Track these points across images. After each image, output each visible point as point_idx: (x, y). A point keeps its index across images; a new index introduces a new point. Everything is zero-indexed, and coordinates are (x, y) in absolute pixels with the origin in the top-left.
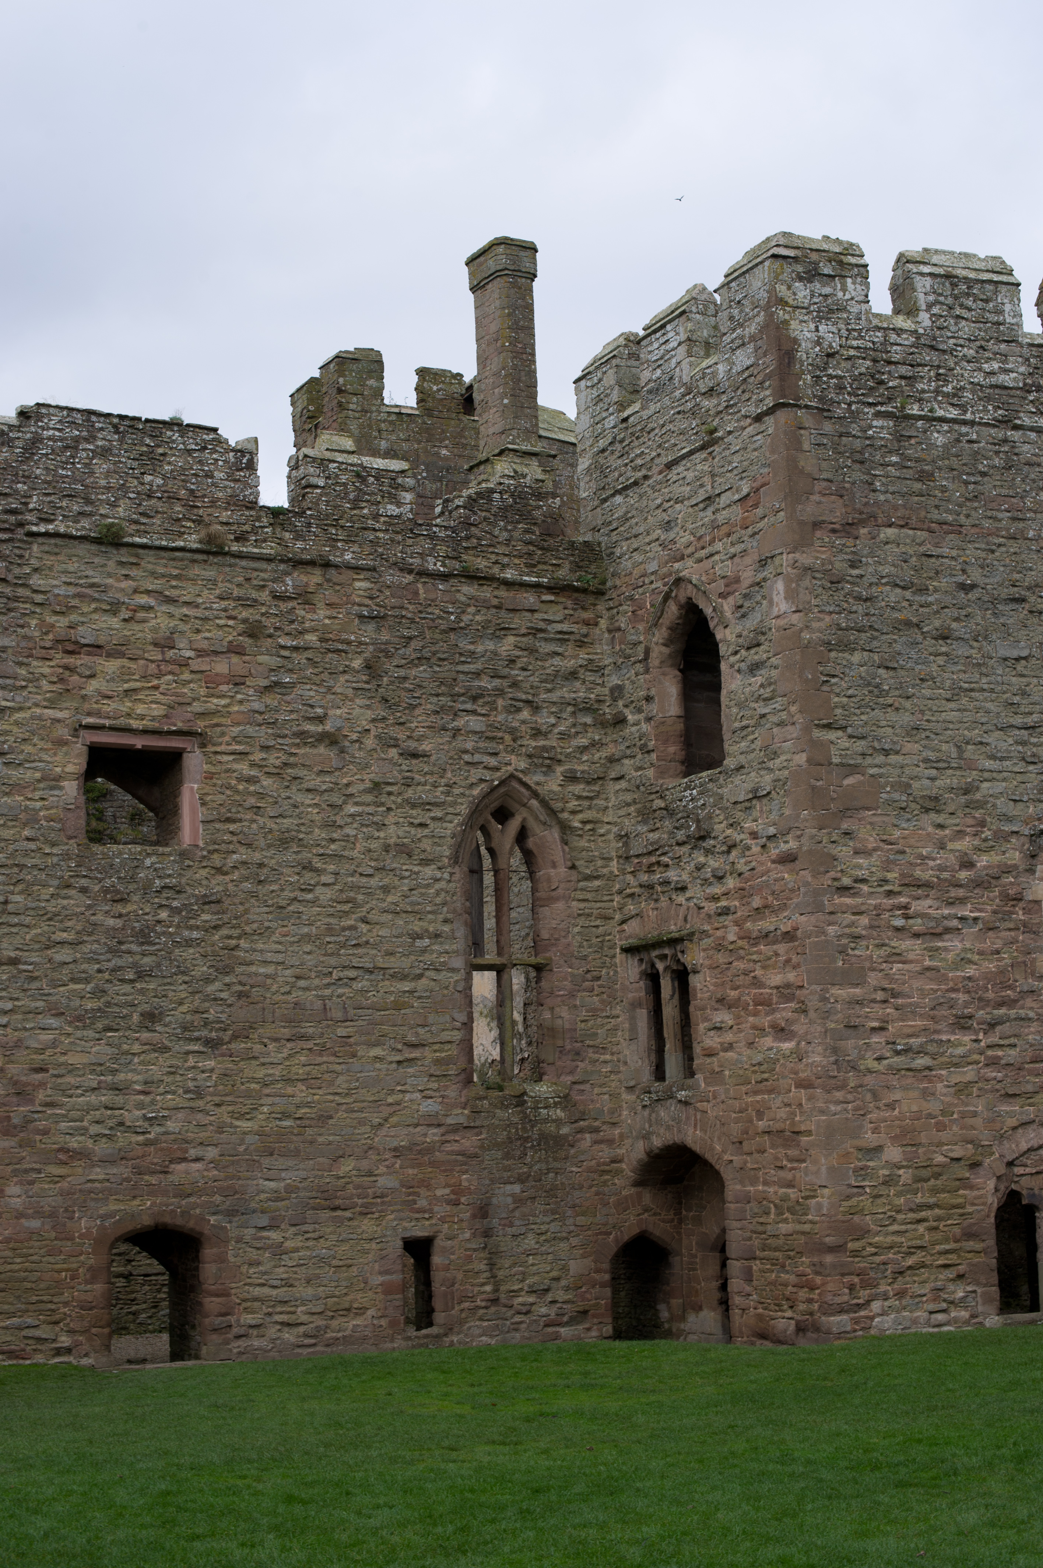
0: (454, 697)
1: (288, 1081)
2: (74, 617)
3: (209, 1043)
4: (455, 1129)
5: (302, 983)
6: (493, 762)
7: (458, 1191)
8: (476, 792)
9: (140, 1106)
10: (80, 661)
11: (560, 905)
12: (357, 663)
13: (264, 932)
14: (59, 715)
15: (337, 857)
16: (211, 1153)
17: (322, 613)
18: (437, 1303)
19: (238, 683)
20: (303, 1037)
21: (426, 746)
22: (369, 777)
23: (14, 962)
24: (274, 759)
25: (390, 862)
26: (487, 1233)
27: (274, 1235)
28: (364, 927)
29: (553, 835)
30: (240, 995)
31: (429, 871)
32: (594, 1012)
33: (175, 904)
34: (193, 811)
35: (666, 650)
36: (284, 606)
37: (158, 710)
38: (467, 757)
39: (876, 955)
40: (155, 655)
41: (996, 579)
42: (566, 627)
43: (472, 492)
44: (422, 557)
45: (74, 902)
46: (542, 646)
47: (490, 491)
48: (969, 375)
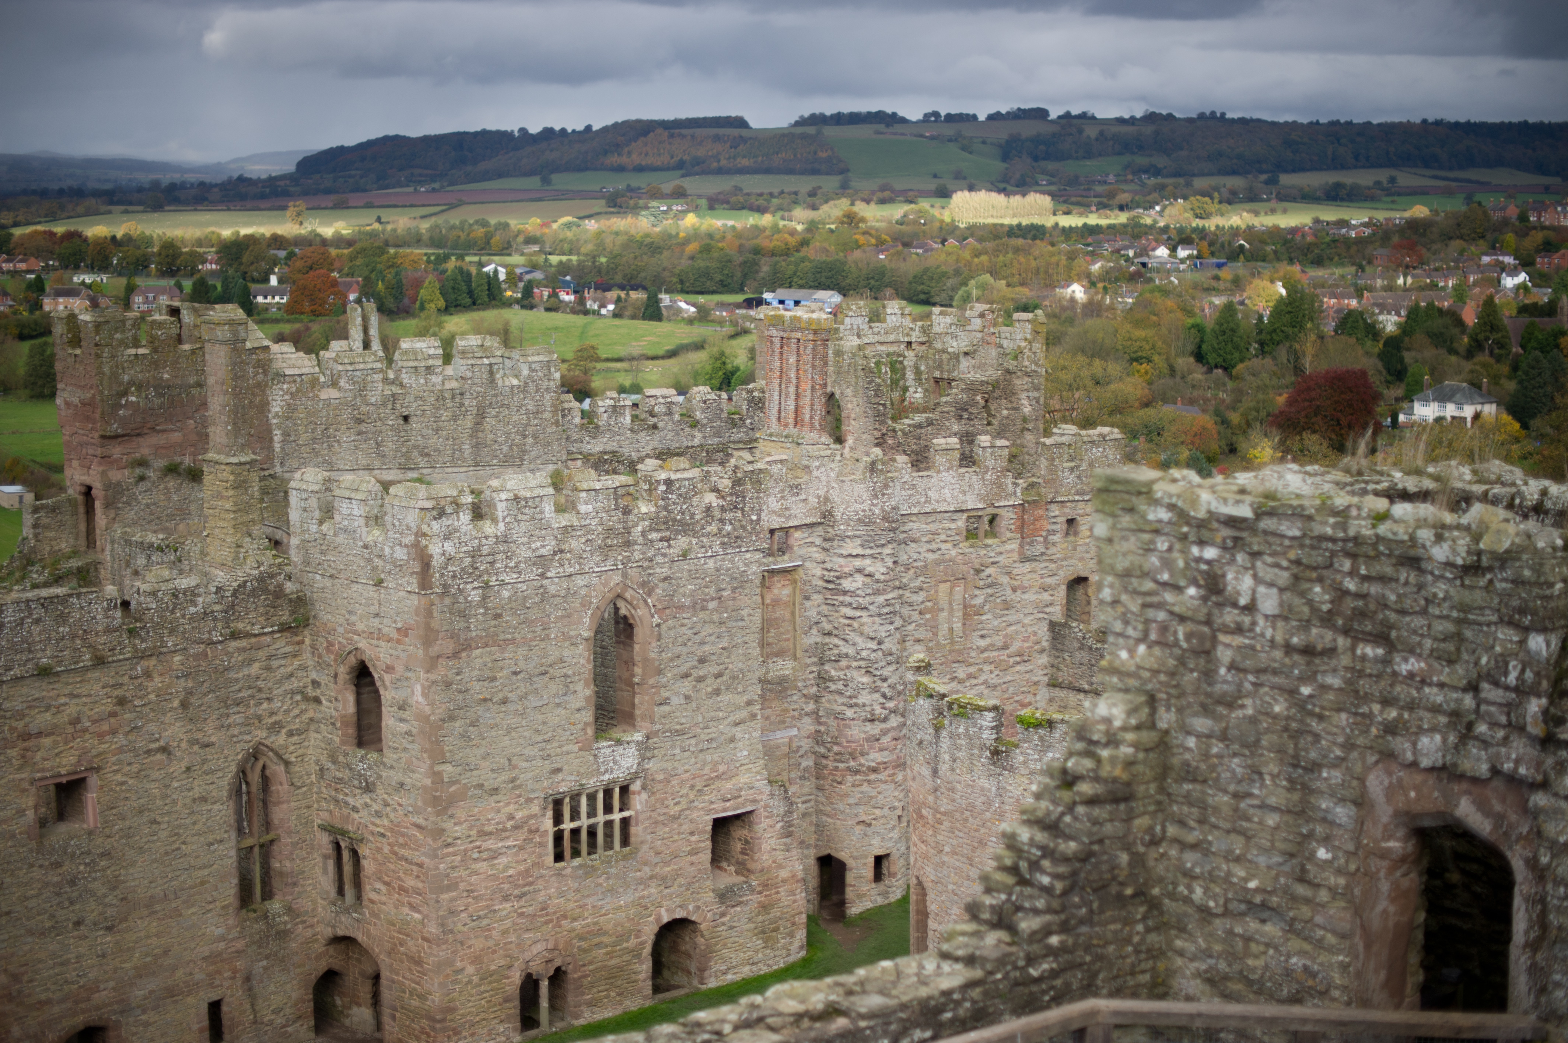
0: (227, 707)
1: (148, 937)
2: (27, 719)
3: (109, 929)
4: (232, 940)
5: (153, 885)
6: (248, 738)
7: (235, 971)
8: (240, 757)
9: (75, 969)
10: (32, 743)
11: (285, 806)
12: (176, 703)
13: (133, 864)
14: (23, 776)
15: (169, 813)
16: (112, 984)
17: (157, 679)
18: (225, 1030)
19: (114, 732)
20: (154, 912)
21: (213, 739)
22: (183, 765)
23: (8, 913)
24: (135, 768)
25: (195, 808)
26: (250, 989)
27: (144, 1017)
28: (183, 847)
29: (281, 768)
30: (122, 899)
31: (216, 807)
32: (303, 860)
33: (87, 861)
34: (94, 809)
35: (348, 677)
36: (137, 682)
37: (73, 760)
38: (235, 739)
39: (464, 874)
40: (70, 729)
41: (533, 664)
42: (289, 649)
43: (235, 584)
44: (209, 632)
45: (37, 873)
46: (275, 664)
47: (245, 582)
48: (524, 553)
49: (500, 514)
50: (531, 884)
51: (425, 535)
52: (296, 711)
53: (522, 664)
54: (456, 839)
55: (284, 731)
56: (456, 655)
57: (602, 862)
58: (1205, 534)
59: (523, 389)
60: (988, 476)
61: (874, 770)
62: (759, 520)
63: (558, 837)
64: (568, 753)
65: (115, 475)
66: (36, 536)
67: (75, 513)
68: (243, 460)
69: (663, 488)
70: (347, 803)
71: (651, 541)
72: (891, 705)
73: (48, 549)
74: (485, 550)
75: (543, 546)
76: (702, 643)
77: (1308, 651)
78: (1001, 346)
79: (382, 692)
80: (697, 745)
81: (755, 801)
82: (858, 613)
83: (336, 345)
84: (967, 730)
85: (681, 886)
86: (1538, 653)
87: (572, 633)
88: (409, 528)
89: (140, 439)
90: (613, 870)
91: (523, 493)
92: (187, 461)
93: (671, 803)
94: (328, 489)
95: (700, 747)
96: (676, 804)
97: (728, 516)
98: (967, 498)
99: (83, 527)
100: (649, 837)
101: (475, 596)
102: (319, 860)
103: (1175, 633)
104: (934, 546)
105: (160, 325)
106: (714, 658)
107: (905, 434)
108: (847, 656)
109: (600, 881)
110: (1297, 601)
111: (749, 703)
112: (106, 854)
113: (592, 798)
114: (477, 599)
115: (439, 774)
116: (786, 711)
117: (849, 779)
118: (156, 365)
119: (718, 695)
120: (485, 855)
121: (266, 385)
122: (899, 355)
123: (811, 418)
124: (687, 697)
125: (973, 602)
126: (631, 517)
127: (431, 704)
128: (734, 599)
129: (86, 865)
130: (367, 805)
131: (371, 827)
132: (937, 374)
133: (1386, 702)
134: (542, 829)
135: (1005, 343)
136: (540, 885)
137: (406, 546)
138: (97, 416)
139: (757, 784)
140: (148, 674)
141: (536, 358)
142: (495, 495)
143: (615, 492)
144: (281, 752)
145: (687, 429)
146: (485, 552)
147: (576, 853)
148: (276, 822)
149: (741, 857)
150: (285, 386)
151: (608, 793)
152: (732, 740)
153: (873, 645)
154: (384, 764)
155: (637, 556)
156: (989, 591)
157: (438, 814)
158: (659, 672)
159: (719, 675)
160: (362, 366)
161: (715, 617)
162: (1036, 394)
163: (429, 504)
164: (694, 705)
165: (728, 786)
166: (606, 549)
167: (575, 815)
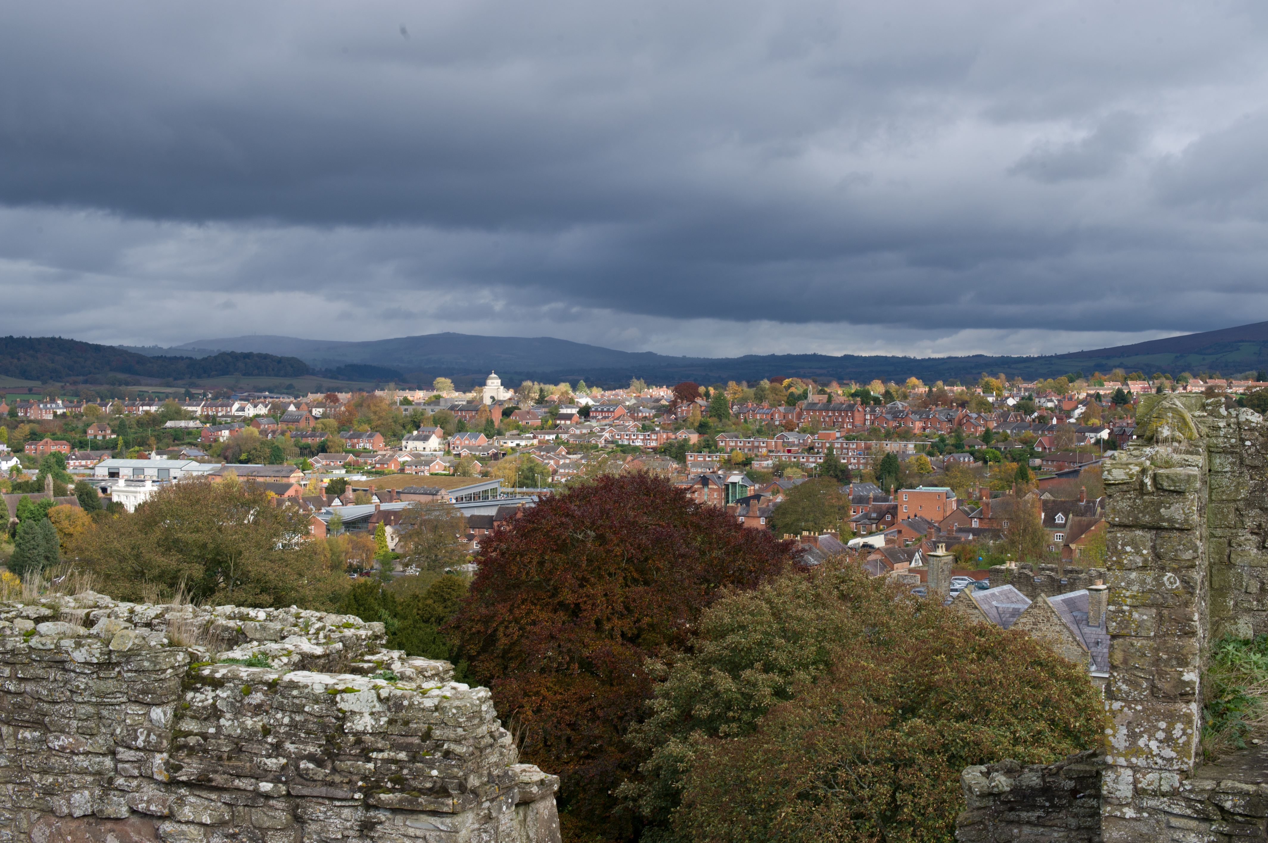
86: (159, 721)
133: (44, 772)
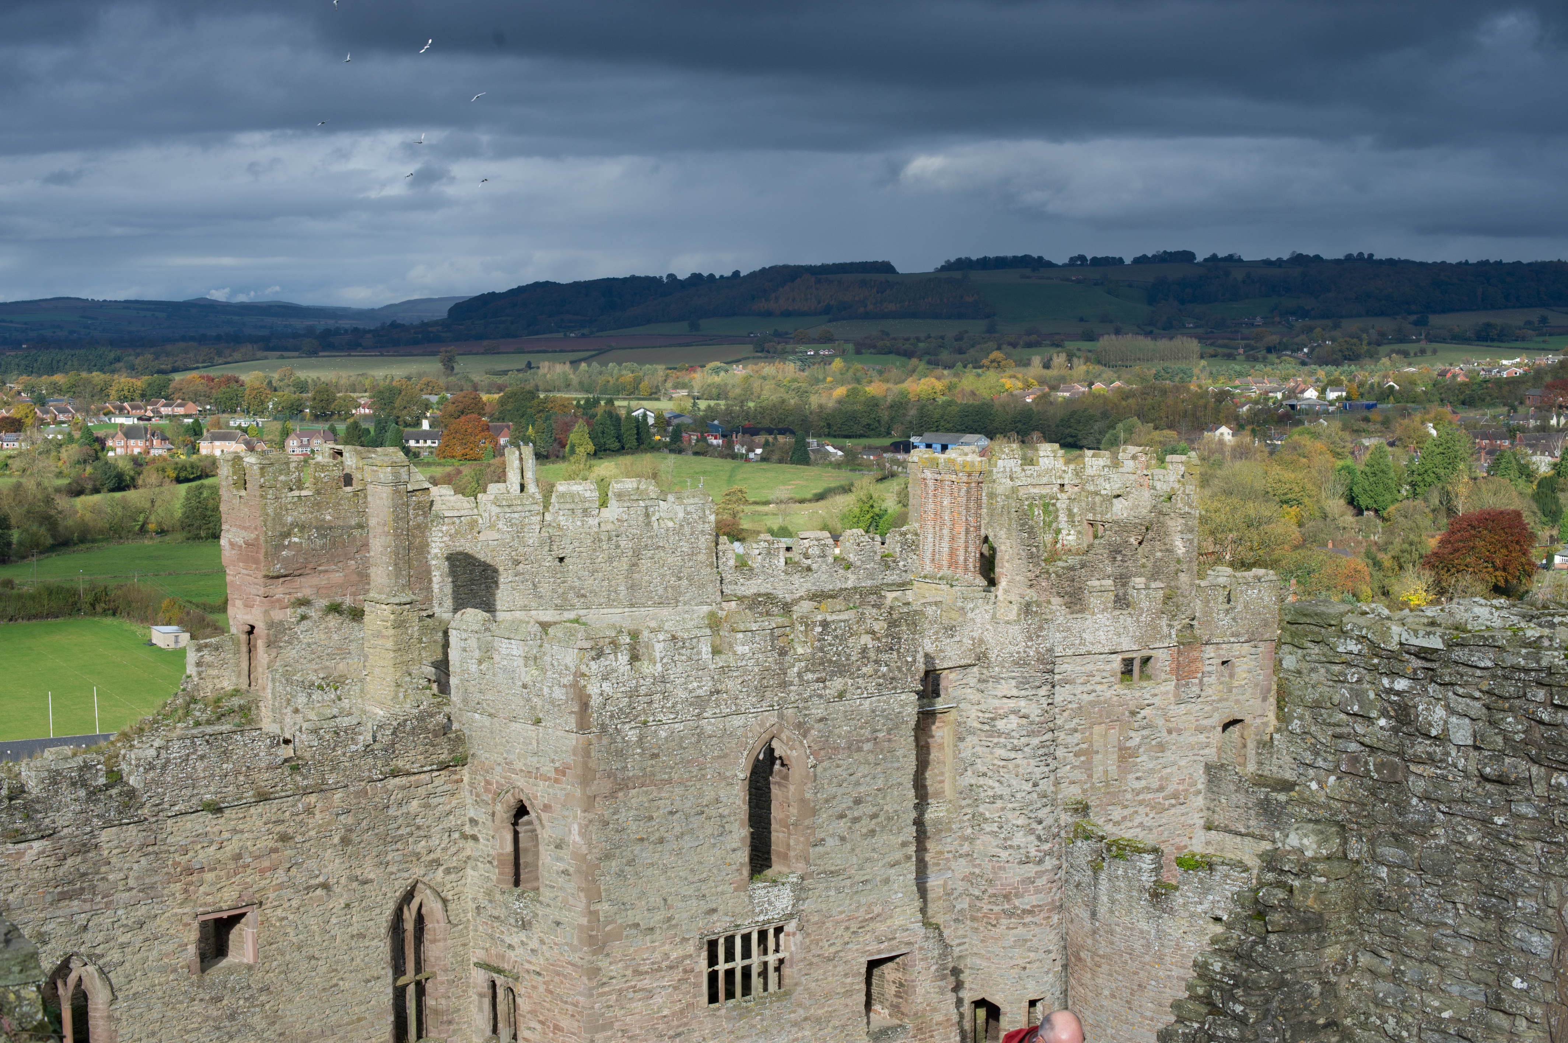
0: (386, 845)
2: (190, 855)
5: (310, 1021)
6: (406, 875)
8: (398, 894)
10: (195, 877)
11: (441, 944)
12: (336, 840)
13: (291, 1000)
14: (186, 911)
15: (327, 949)
17: (318, 816)
19: (274, 868)
21: (372, 876)
22: (342, 902)
24: (295, 903)
25: (354, 944)
28: (341, 983)
29: (438, 906)
30: (280, 1035)
31: (375, 943)
32: (459, 997)
33: (247, 996)
34: (254, 944)
35: (505, 816)
36: (298, 819)
37: (235, 895)
38: (393, 877)
39: (619, 1013)
40: (232, 865)
41: (689, 804)
42: (445, 788)
43: (395, 723)
44: (370, 770)
45: (197, 1007)
46: (434, 801)
47: (406, 720)
48: (682, 694)
49: (658, 655)
50: (686, 1024)
51: (583, 675)
52: (453, 850)
53: (678, 803)
54: (611, 978)
55: (441, 869)
56: (613, 795)
57: (756, 1004)
58: (1397, 666)
59: (678, 531)
60: (1143, 619)
61: (1030, 912)
62: (914, 661)
63: (713, 977)
64: (723, 893)
65: (277, 615)
66: (199, 674)
67: (237, 652)
68: (403, 600)
69: (819, 629)
70: (502, 941)
71: (808, 682)
72: (1046, 847)
73: (211, 687)
74: (643, 690)
75: (699, 687)
76: (857, 784)
77: (1500, 781)
78: (1154, 488)
79: (539, 831)
80: (852, 886)
81: (909, 943)
82: (1013, 755)
83: (494, 489)
84: (1126, 872)
85: (835, 1028)
87: (728, 774)
88: (567, 668)
89: (302, 579)
90: (767, 1012)
91: (679, 634)
92: (348, 601)
93: (826, 944)
94: (487, 630)
95: (855, 889)
96: (831, 945)
97: (884, 657)
98: (1122, 640)
99: (245, 665)
100: (803, 979)
101: (632, 735)
102: (475, 997)
103: (1366, 763)
104: (1089, 687)
105: (322, 467)
106: (870, 799)
107: (1058, 576)
108: (1001, 797)
109: (754, 1022)
110: (1491, 731)
111: (904, 844)
112: (265, 989)
113: (746, 938)
114: (635, 739)
115: (596, 913)
116: (942, 853)
117: (1004, 921)
118: (318, 506)
119: (873, 836)
120: (639, 995)
121: (426, 527)
122: (1052, 498)
123: (966, 560)
124: (843, 839)
125: (1129, 744)
126: (787, 658)
127: (589, 844)
128: (890, 740)
129: (246, 999)
130: (522, 943)
131: (527, 966)
132: (1090, 516)
134: (697, 970)
135: (1158, 485)
136: (695, 1025)
137: (565, 686)
138: (261, 556)
139: (912, 926)
140: (309, 811)
141: (691, 501)
142: (652, 635)
143: (772, 634)
144: (439, 890)
145: (841, 571)
146: (642, 692)
147: (730, 995)
148: (433, 960)
149: (895, 1000)
150: (444, 528)
151: (763, 935)
152: (887, 881)
153: (1028, 787)
154: (541, 903)
155: (793, 697)
156: (1145, 732)
157: (594, 953)
158: (814, 812)
159: (875, 816)
160: (519, 508)
161: (871, 758)
162: (1190, 536)
163: (587, 645)
164: (848, 846)
165: (881, 928)
166: (761, 691)
167: (730, 956)
